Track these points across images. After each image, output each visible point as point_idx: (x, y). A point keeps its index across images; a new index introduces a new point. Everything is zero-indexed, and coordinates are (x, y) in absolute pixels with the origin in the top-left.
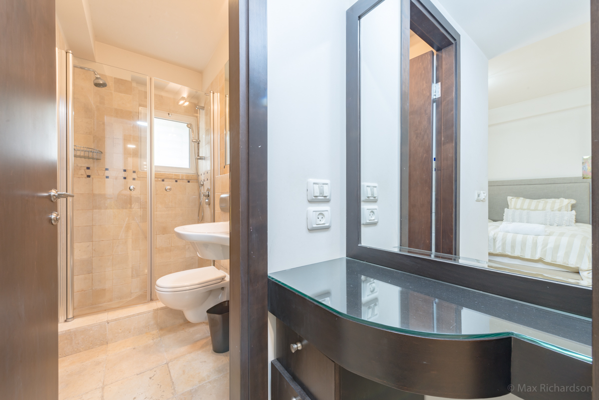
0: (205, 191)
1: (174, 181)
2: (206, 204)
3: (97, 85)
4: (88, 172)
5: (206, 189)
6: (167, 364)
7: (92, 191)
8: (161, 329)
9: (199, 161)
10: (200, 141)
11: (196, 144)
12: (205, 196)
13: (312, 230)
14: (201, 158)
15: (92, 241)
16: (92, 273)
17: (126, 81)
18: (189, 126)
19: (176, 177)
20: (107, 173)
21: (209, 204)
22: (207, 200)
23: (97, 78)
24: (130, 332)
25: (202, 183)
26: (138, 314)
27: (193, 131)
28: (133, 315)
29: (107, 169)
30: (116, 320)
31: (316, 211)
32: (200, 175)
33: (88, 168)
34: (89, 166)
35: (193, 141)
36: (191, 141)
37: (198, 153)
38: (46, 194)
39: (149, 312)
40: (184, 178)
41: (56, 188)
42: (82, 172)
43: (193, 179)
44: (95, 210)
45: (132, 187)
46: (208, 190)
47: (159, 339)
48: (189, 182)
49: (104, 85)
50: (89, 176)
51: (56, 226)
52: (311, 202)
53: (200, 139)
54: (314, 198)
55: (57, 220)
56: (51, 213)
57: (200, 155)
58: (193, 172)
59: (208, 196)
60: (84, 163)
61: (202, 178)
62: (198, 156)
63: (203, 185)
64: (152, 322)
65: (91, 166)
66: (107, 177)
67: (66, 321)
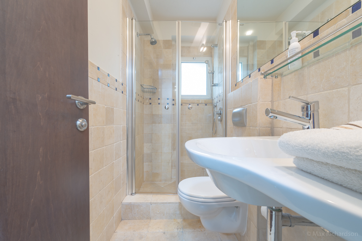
0: (218, 110)
1: (197, 104)
2: (219, 121)
3: (152, 43)
4: (150, 101)
5: (218, 108)
7: (152, 112)
8: (184, 219)
9: (214, 87)
10: (214, 72)
11: (211, 74)
12: (218, 114)
14: (215, 85)
15: (152, 143)
16: (152, 162)
17: (169, 40)
18: (206, 62)
19: (198, 102)
20: (159, 101)
21: (221, 121)
22: (219, 118)
23: (152, 38)
24: (164, 215)
25: (215, 105)
26: (169, 203)
27: (209, 66)
28: (166, 203)
29: (159, 99)
32: (214, 99)
33: (150, 99)
34: (150, 98)
35: (209, 73)
36: (208, 73)
37: (213, 81)
40: (203, 102)
42: (147, 101)
43: (209, 102)
44: (153, 124)
45: (167, 107)
46: (220, 109)
48: (206, 105)
49: (155, 43)
50: (150, 104)
53: (214, 70)
57: (214, 83)
58: (209, 97)
59: (221, 114)
60: (147, 96)
61: (215, 101)
62: (213, 83)
63: (216, 106)
64: (178, 212)
65: (151, 97)
66: (159, 104)
67: (131, 194)
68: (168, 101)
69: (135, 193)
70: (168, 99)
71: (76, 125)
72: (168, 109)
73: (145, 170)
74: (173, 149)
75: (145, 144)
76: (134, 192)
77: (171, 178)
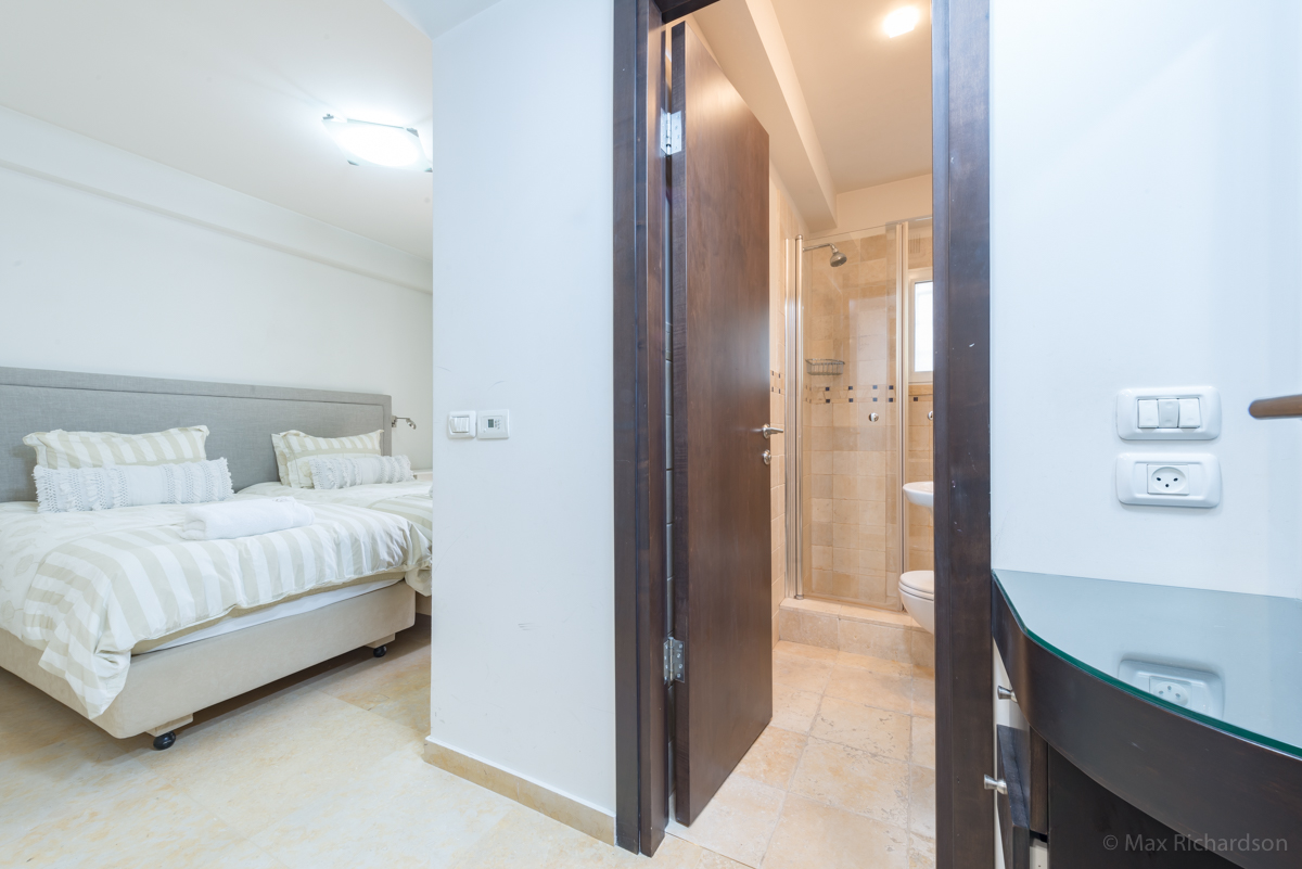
3: (835, 264)
4: (828, 395)
6: (912, 717)
7: (832, 422)
8: (918, 665)
13: (1132, 505)
15: (832, 499)
16: (832, 547)
20: (851, 394)
23: (835, 254)
24: (868, 647)
26: (881, 624)
28: (873, 622)
29: (850, 388)
30: (849, 619)
31: (1148, 463)
33: (827, 389)
34: (828, 386)
38: (759, 430)
39: (897, 627)
41: (769, 423)
42: (820, 395)
44: (835, 452)
45: (873, 416)
47: (910, 677)
49: (843, 261)
50: (828, 401)
51: (769, 467)
52: (1129, 440)
54: (1139, 431)
55: (769, 459)
56: (763, 451)
60: (821, 382)
64: (902, 647)
65: (831, 385)
66: (851, 400)
67: (795, 597)
68: (875, 393)
69: (803, 596)
70: (875, 387)
71: (763, 458)
72: (876, 419)
73: (814, 564)
74: (891, 519)
75: (814, 500)
76: (800, 593)
77: (887, 596)
